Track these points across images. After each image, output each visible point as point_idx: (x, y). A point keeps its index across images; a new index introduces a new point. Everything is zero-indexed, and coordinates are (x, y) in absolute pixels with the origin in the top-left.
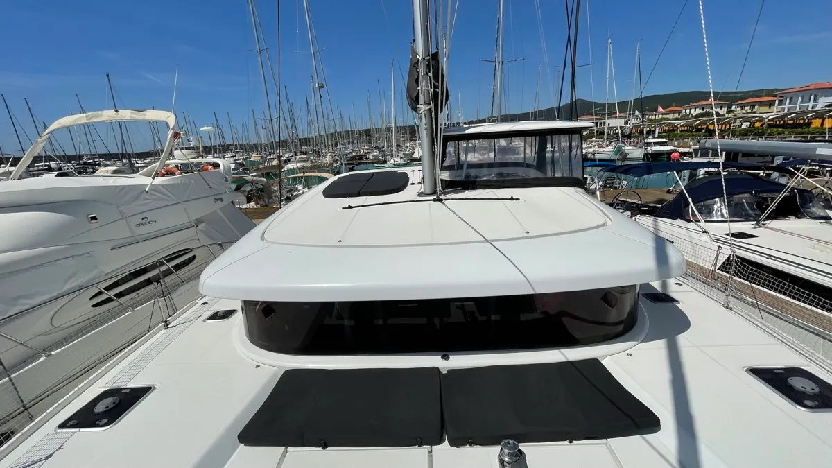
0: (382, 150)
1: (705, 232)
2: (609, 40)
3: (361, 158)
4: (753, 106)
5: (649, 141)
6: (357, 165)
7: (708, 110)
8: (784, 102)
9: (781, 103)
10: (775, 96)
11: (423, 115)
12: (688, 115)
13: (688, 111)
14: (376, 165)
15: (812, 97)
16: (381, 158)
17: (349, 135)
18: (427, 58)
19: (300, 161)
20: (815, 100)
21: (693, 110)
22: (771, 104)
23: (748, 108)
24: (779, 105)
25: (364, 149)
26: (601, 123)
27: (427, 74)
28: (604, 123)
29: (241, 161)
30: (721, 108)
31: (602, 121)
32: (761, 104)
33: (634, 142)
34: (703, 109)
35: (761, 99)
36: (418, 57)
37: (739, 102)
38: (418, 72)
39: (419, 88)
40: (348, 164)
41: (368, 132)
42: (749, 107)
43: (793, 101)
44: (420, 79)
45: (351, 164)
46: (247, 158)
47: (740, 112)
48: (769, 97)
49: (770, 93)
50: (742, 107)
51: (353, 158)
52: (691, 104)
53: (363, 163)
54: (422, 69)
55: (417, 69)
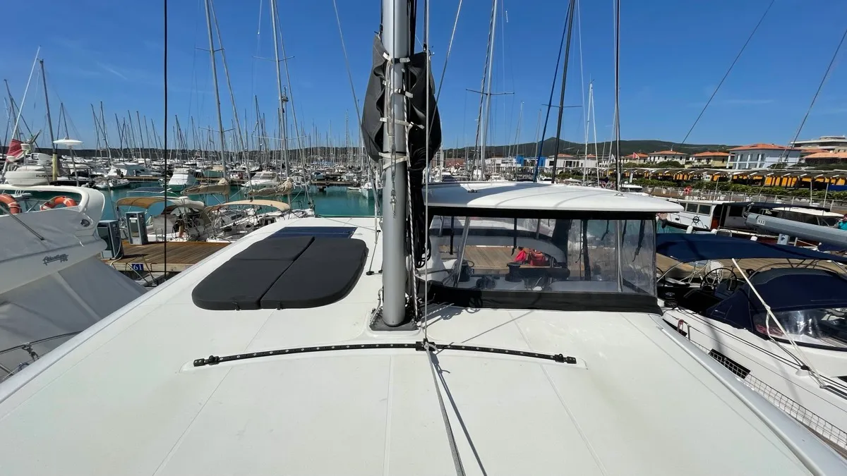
0: (357, 171)
1: (805, 368)
2: (591, 85)
3: (334, 178)
4: (708, 160)
5: (625, 186)
6: (328, 186)
7: (670, 159)
8: (735, 158)
9: (733, 159)
10: (728, 152)
11: (389, 173)
12: (653, 163)
13: (652, 158)
14: (350, 188)
15: (760, 156)
16: (355, 180)
17: (325, 152)
18: (403, 60)
19: (263, 178)
20: (762, 159)
21: (657, 158)
22: (724, 159)
23: (704, 162)
24: (731, 160)
25: (338, 168)
26: (575, 163)
27: (403, 93)
28: (578, 163)
29: (199, 171)
30: (681, 159)
31: (576, 161)
32: (715, 158)
33: (610, 185)
34: (666, 158)
35: (716, 154)
36: (385, 55)
37: (696, 155)
38: (383, 87)
39: (384, 120)
40: (318, 184)
41: (345, 150)
42: (705, 160)
43: (743, 158)
44: (387, 101)
45: (321, 184)
46: (208, 168)
47: (697, 164)
48: (724, 152)
49: (724, 149)
50: (699, 160)
51: (327, 178)
52: (655, 153)
53: (335, 185)
54: (393, 82)
55: (382, 80)
